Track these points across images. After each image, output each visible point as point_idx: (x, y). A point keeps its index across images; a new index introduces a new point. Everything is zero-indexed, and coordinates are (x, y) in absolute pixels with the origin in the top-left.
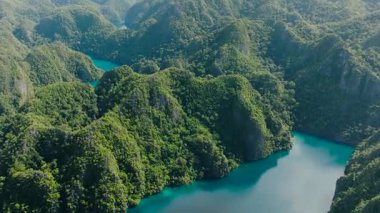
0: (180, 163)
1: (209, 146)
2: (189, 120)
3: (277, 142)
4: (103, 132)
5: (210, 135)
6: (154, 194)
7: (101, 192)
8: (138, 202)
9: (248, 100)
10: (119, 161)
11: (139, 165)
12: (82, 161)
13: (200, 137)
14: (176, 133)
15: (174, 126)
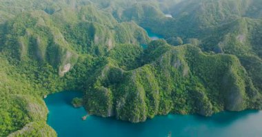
0: (181, 101)
1: (202, 96)
2: (193, 77)
3: (251, 103)
4: (141, 75)
5: (204, 89)
6: (163, 115)
7: (134, 107)
8: (152, 117)
9: (235, 73)
10: (147, 93)
11: (157, 97)
12: (127, 88)
13: (198, 89)
14: (183, 83)
15: (182, 79)
